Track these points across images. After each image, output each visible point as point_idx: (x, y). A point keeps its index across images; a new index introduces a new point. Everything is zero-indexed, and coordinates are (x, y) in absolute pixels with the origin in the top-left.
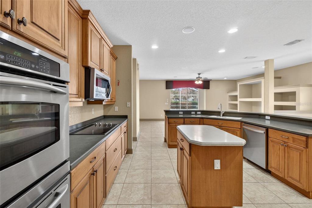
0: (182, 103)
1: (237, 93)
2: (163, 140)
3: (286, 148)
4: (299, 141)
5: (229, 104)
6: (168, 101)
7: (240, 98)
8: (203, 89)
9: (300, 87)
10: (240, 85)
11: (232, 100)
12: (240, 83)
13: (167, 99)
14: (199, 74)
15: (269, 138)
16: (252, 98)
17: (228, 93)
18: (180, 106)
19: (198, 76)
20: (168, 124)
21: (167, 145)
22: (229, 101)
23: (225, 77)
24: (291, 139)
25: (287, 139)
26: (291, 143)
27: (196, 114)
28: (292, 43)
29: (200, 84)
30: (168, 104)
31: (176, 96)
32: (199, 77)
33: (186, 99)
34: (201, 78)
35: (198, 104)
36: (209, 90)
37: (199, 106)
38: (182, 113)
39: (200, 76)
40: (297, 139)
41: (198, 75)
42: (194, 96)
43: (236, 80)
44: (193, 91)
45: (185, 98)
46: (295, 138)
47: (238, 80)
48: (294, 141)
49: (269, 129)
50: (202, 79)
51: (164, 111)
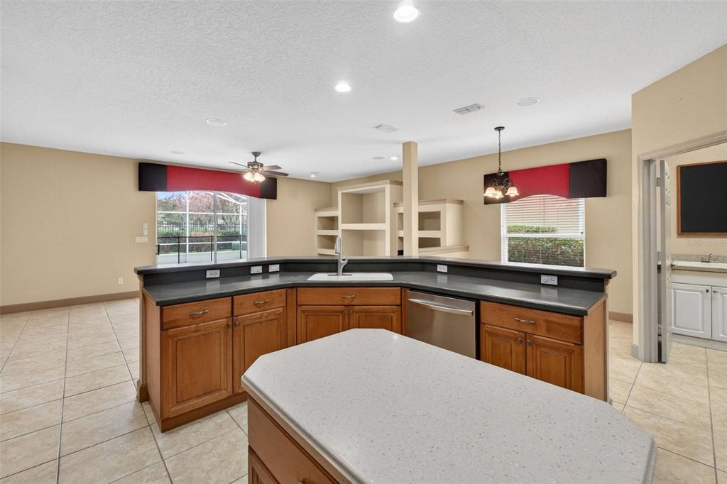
0: (193, 234)
1: (338, 213)
2: (133, 393)
3: (529, 348)
4: (563, 329)
5: (319, 236)
6: (145, 232)
7: (342, 223)
8: (261, 198)
9: (445, 203)
10: (342, 193)
11: (325, 228)
12: (345, 189)
13: (146, 226)
14: (256, 154)
15: (481, 325)
16: (362, 222)
17: (316, 210)
18: (188, 243)
19: (252, 159)
20: (162, 329)
21: (151, 417)
22: (319, 229)
23: (312, 173)
24: (544, 325)
25: (531, 327)
26: (542, 337)
27: (266, 273)
28: (468, 109)
29: (257, 182)
30: (145, 240)
31: (169, 215)
32: (255, 163)
33: (202, 225)
34: (262, 165)
35: (248, 237)
36: (275, 201)
37: (250, 243)
38: (217, 274)
39: (259, 160)
40: (557, 323)
41: (253, 157)
42: (227, 216)
43: (330, 184)
44: (224, 203)
45: (199, 222)
46: (553, 322)
47: (335, 183)
48: (549, 330)
49: (483, 303)
50: (265, 169)
51: (140, 273)
